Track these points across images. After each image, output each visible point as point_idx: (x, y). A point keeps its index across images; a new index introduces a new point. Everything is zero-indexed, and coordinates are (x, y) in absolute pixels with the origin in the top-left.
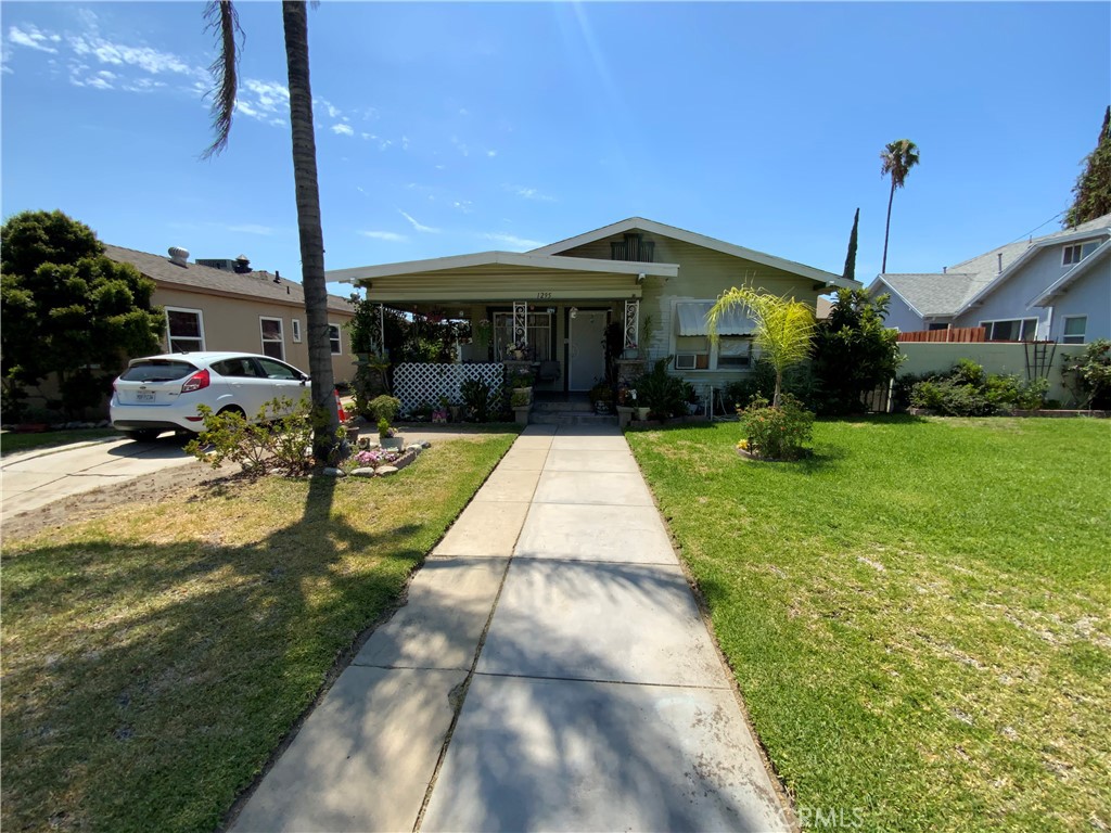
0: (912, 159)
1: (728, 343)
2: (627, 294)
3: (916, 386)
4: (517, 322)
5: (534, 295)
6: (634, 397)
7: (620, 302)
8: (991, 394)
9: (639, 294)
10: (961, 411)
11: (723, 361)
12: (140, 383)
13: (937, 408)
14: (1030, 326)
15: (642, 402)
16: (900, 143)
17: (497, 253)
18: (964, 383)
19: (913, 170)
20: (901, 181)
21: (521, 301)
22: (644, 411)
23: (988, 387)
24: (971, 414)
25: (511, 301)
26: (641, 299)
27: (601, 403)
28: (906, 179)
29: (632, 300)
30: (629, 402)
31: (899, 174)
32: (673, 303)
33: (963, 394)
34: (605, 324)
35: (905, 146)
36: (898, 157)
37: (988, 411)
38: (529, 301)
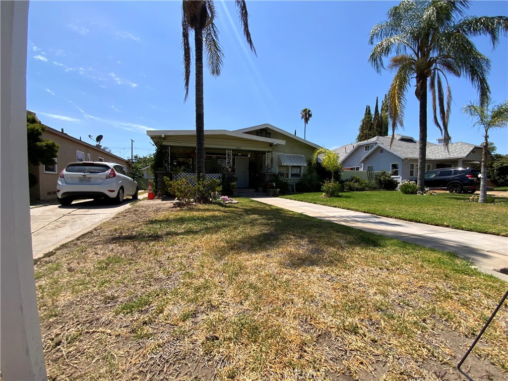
0: (310, 115)
1: (293, 169)
2: (267, 150)
3: (345, 183)
4: (228, 158)
5: (234, 148)
6: (274, 185)
7: (264, 153)
8: (363, 185)
9: (271, 150)
10: (357, 190)
11: (293, 175)
12: (83, 173)
13: (351, 189)
14: (358, 169)
15: (277, 187)
16: (306, 109)
17: (225, 130)
18: (356, 182)
19: (310, 119)
20: (307, 122)
21: (229, 150)
22: (278, 190)
23: (362, 183)
24: (360, 191)
25: (226, 149)
26: (271, 152)
27: (261, 188)
28: (308, 121)
29: (269, 152)
30: (272, 187)
31: (307, 120)
32: (277, 154)
33: (356, 185)
34: (248, 162)
35: (308, 111)
36: (306, 114)
37: (363, 190)
38: (233, 150)
